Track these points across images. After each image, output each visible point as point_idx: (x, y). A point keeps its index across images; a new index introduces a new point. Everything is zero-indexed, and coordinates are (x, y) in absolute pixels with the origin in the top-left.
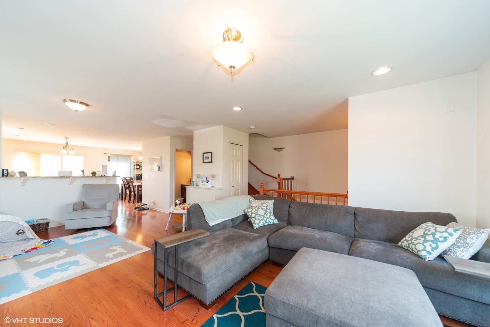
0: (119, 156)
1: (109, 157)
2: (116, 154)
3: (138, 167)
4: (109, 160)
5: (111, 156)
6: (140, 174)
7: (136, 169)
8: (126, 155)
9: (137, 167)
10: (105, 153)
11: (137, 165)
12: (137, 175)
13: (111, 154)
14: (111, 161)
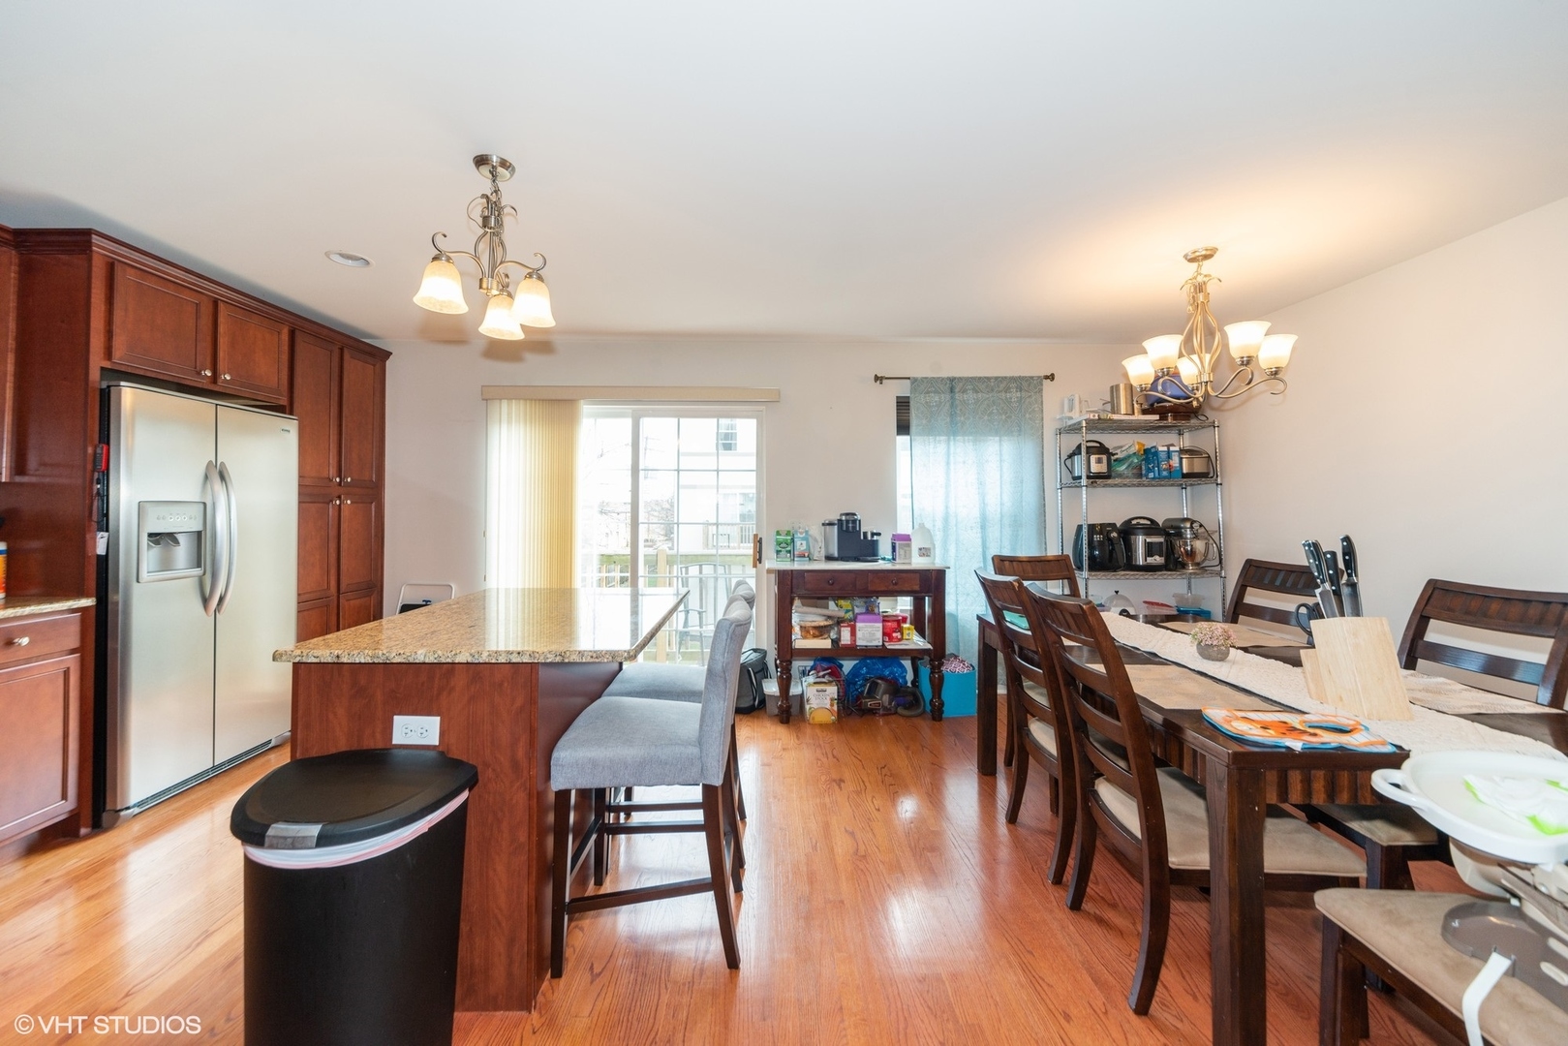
0: (964, 391)
1: (903, 404)
2: (945, 374)
3: (1102, 468)
4: (903, 428)
5: (913, 390)
6: (1113, 525)
7: (1084, 481)
8: (1013, 379)
9: (1095, 468)
10: (877, 378)
11: (1090, 451)
12: (1092, 528)
13: (914, 381)
14: (913, 429)
